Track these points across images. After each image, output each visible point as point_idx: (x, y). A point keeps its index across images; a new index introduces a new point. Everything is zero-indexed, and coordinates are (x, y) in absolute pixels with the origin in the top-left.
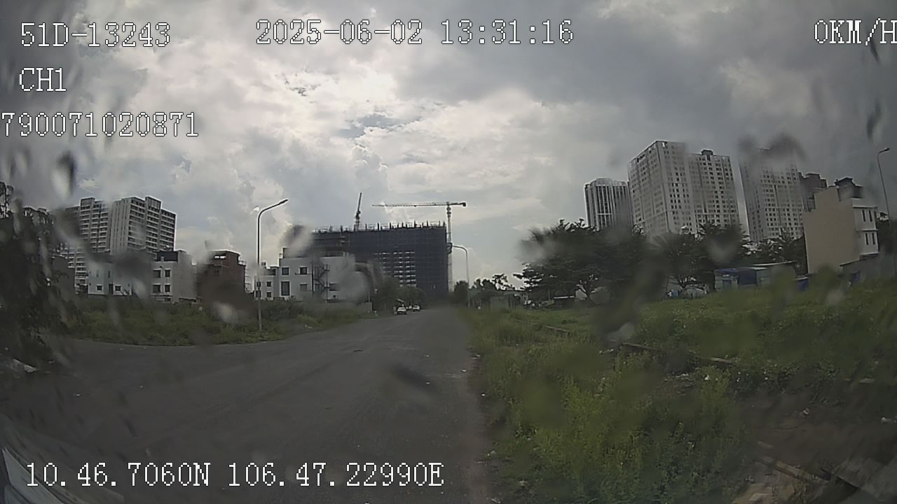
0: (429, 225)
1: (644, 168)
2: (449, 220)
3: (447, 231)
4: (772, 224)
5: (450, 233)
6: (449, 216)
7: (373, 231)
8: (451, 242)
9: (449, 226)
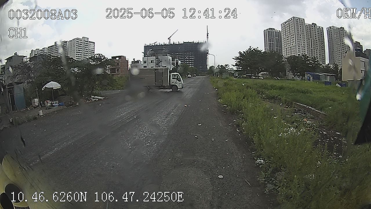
0: (199, 42)
1: (288, 27)
2: (207, 40)
4: (338, 58)
7: (176, 44)
8: (208, 49)
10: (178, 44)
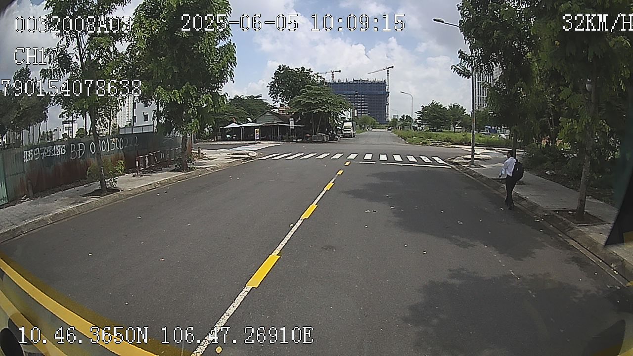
0: (376, 81)
2: (388, 78)
3: (387, 84)
5: (388, 85)
6: (388, 75)
7: (343, 83)
8: (389, 91)
9: (388, 82)
10: (345, 81)
